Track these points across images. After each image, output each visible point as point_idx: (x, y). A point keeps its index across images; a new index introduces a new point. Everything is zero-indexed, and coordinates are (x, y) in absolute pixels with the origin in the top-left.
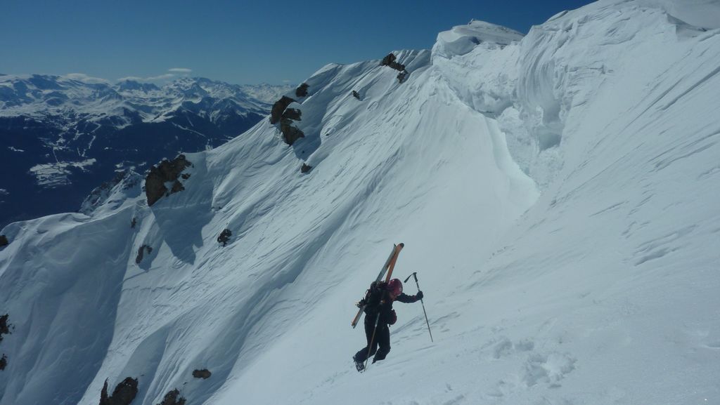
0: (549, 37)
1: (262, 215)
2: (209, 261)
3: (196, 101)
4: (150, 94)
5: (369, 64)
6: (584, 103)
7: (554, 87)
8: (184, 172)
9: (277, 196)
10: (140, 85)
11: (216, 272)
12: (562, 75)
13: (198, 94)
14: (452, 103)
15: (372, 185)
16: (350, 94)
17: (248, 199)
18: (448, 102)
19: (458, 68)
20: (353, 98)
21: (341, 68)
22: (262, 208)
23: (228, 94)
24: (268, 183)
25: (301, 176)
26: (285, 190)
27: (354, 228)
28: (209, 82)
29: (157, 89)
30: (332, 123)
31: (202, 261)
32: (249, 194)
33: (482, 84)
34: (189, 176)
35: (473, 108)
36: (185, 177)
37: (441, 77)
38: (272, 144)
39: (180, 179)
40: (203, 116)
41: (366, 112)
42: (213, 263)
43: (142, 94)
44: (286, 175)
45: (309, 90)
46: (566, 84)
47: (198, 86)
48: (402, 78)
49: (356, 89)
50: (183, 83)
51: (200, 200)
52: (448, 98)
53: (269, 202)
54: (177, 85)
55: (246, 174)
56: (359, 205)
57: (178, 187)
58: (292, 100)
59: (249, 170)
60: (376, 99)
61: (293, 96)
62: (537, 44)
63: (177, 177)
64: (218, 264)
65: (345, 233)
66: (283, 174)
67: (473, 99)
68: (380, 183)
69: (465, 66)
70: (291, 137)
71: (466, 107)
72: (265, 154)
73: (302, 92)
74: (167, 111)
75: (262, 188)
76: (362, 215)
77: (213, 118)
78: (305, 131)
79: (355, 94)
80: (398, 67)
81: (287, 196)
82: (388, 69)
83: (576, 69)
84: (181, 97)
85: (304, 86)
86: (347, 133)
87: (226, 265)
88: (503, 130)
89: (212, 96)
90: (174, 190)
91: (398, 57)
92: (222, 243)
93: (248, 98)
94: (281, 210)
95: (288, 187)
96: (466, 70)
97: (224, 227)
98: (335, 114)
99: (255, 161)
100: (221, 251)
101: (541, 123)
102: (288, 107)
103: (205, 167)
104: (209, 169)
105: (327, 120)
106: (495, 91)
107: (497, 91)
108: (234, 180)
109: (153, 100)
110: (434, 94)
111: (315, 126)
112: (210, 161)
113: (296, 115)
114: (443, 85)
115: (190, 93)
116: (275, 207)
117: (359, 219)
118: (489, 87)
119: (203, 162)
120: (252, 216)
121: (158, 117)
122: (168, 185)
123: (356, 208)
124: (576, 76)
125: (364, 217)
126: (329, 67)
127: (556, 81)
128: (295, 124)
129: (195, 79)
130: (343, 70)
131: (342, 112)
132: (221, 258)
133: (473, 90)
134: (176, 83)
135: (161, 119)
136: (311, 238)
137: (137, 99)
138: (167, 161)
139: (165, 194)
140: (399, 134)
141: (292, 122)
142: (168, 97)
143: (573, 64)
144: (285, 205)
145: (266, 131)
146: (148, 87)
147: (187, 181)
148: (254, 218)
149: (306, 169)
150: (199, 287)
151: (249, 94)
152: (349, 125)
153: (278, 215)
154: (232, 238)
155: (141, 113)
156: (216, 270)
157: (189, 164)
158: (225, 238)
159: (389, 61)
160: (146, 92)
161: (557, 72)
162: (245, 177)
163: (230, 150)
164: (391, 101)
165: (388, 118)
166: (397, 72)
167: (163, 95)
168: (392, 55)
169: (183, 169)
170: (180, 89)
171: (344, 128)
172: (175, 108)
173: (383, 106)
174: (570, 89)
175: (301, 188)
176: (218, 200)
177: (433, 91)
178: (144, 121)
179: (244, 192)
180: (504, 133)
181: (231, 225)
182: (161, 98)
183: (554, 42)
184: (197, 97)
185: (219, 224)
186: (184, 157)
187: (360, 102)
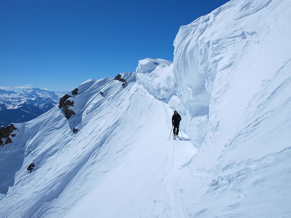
0: (193, 31)
1: (51, 155)
2: (21, 181)
3: (33, 99)
4: (11, 96)
5: (108, 79)
6: (230, 65)
7: (199, 63)
8: (12, 133)
9: (60, 145)
10: (7, 92)
11: (25, 187)
12: (206, 50)
13: (34, 96)
14: (145, 95)
15: (104, 139)
16: (99, 94)
17: (45, 147)
18: (144, 95)
19: (148, 77)
20: (100, 95)
21: (95, 81)
22: (52, 152)
23: (48, 96)
24: (55, 138)
25: (72, 135)
26: (64, 142)
27: (93, 164)
28: (40, 91)
29: (15, 93)
30: (90, 107)
31: (18, 181)
32: (45, 145)
33: (159, 84)
34: (15, 135)
35: (156, 97)
36: (13, 136)
37: (140, 83)
38: (59, 119)
39: (10, 137)
40: (36, 106)
41: (106, 102)
42: (24, 182)
43: (7, 96)
44: (65, 134)
45: (78, 92)
46: (209, 56)
47: (35, 93)
48: (124, 86)
49: (102, 91)
50: (28, 91)
51: (20, 148)
52: (144, 93)
53: (55, 148)
54: (25, 92)
55: (45, 134)
56: (97, 150)
57: (9, 141)
58: (70, 96)
59: (46, 132)
60: (112, 96)
61: (71, 94)
62: (184, 38)
63: (8, 136)
64: (26, 183)
65: (88, 167)
66: (63, 134)
67: (156, 92)
68: (108, 139)
69: (151, 76)
70: (68, 114)
71: (152, 97)
72: (55, 123)
73: (75, 92)
74: (19, 104)
75: (52, 141)
76: (97, 156)
77: (41, 107)
78: (75, 111)
79: (102, 93)
80: (122, 80)
81: (65, 145)
82: (117, 81)
83: (218, 41)
84: (26, 97)
85: (76, 90)
86: (96, 112)
87: (31, 183)
88: (170, 107)
89: (41, 97)
90: (7, 143)
91: (122, 76)
92: (30, 171)
93: (58, 98)
94: (61, 152)
95: (66, 140)
96: (152, 78)
97: (31, 162)
98: (91, 103)
99: (50, 127)
100: (29, 175)
101: (191, 98)
102: (67, 100)
103: (24, 131)
104: (25, 132)
105: (87, 106)
106: (165, 86)
107: (166, 86)
108: (39, 137)
109: (13, 99)
110: (137, 91)
111: (81, 109)
112: (27, 127)
113: (72, 104)
114: (141, 86)
115: (30, 95)
116: (58, 151)
117: (96, 158)
118: (163, 85)
119: (23, 128)
120: (46, 156)
121: (15, 106)
122: (4, 140)
123: (95, 152)
124: (218, 46)
125: (98, 158)
126: (89, 80)
127: (200, 58)
128: (71, 108)
129: (33, 89)
130: (96, 82)
131: (94, 102)
132: (28, 179)
133: (155, 88)
134: (24, 91)
135: (16, 107)
136: (69, 170)
137: (5, 98)
138: (4, 127)
139: (2, 144)
140: (119, 112)
141: (69, 107)
142: (20, 97)
143: (214, 38)
144: (63, 150)
145: (56, 112)
146: (10, 93)
147: (14, 138)
148: (47, 157)
149: (75, 131)
150: (14, 195)
151: (59, 96)
152: (98, 108)
153: (59, 156)
154: (35, 168)
155: (6, 105)
156: (25, 186)
157: (16, 129)
158: (31, 168)
159: (118, 78)
160: (9, 95)
161: (201, 50)
162: (45, 135)
163: (37, 121)
164: (119, 96)
165: (117, 105)
166: (122, 83)
167: (18, 96)
168: (119, 75)
169: (12, 131)
170: (26, 94)
171: (96, 110)
172: (23, 102)
173: (115, 99)
174: (214, 59)
175: (72, 141)
176: (29, 148)
177: (136, 89)
178: (7, 108)
179: (43, 143)
180: (171, 109)
181: (34, 161)
182: (17, 98)
183: (197, 32)
184: (33, 97)
185: (28, 161)
186: (13, 125)
187: (104, 97)
